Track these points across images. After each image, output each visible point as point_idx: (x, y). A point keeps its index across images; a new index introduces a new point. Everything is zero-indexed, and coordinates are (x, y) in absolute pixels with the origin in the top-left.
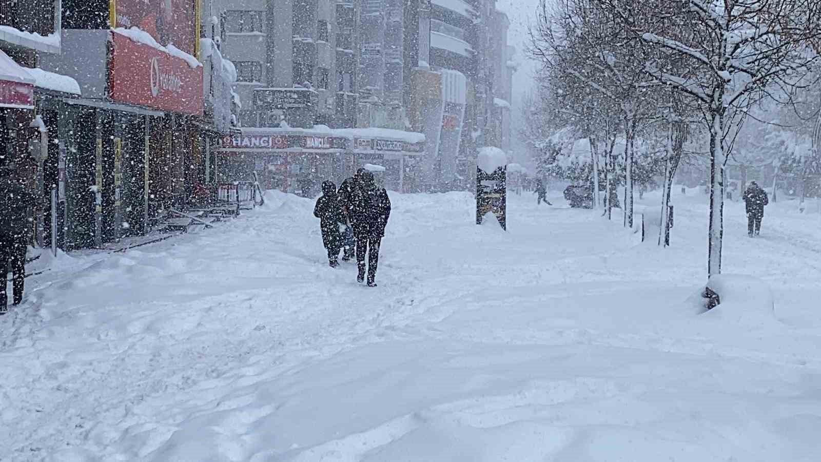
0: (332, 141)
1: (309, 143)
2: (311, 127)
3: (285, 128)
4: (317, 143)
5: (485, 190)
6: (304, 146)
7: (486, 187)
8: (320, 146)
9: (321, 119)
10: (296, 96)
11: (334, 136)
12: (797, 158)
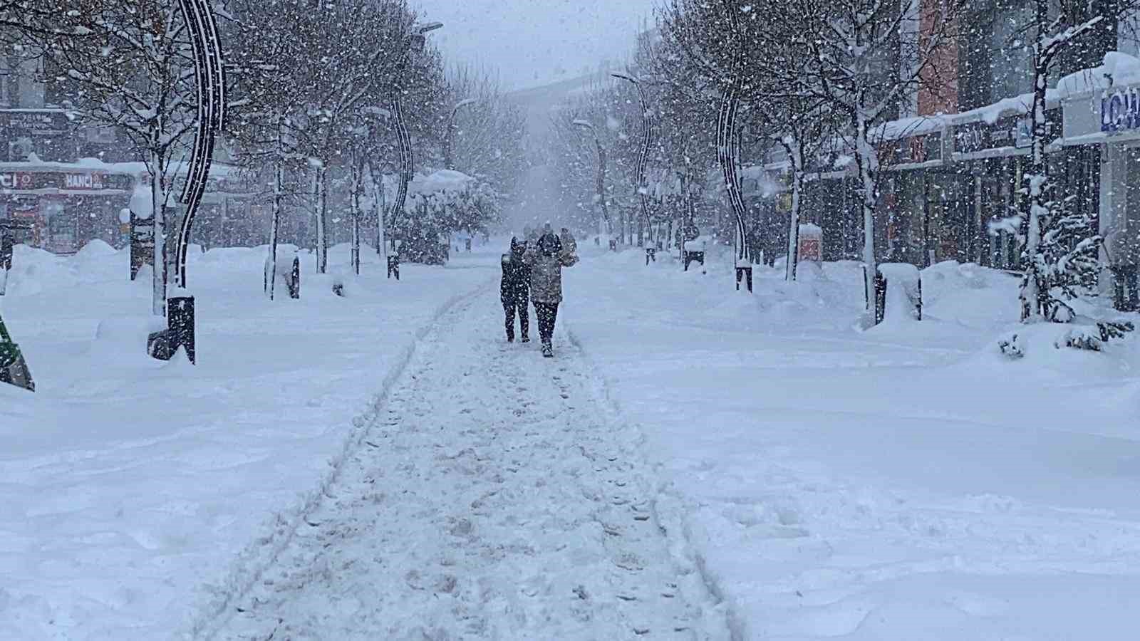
0: (106, 180)
1: (69, 181)
2: (75, 161)
3: (35, 161)
4: (81, 181)
5: (140, 238)
6: (64, 187)
7: (141, 234)
8: (87, 185)
9: (90, 151)
10: (49, 120)
11: (110, 173)
12: (659, 199)
